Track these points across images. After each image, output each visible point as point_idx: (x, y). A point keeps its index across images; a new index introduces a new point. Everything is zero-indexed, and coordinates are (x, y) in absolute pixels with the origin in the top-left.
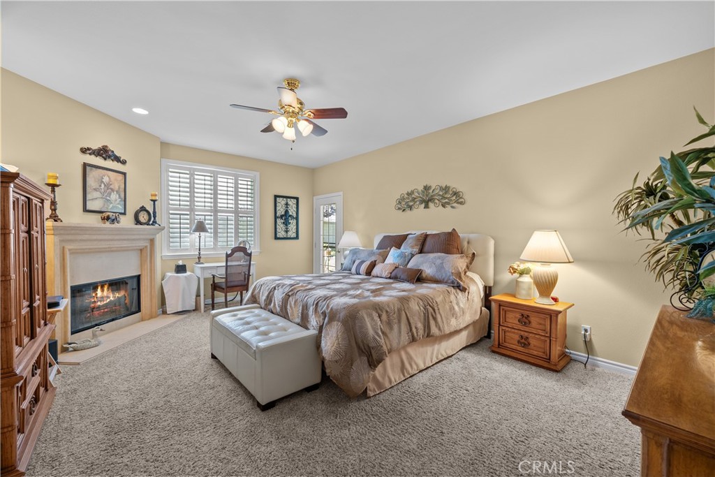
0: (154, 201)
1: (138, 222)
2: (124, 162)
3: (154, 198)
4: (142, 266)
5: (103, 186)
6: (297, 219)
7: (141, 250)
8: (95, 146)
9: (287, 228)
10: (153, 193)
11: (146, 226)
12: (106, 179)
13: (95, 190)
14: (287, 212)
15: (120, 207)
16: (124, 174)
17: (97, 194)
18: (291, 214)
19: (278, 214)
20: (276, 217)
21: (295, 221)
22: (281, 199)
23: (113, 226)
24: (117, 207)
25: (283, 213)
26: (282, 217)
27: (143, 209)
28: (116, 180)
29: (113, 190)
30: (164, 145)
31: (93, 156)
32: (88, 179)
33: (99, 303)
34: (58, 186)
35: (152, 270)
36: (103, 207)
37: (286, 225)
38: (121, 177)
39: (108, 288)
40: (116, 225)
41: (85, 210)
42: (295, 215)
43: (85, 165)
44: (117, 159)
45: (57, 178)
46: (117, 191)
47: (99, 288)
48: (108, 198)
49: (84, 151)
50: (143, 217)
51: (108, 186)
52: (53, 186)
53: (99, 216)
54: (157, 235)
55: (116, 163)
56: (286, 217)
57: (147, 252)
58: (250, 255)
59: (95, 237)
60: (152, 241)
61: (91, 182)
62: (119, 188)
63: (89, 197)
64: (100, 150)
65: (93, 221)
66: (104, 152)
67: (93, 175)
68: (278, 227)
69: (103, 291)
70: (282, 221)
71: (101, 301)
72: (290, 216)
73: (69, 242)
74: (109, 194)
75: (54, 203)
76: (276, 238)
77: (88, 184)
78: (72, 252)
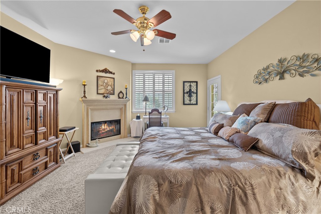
0: (126, 88)
1: (119, 98)
2: (114, 74)
3: (126, 87)
4: (121, 116)
5: (105, 84)
6: (197, 93)
7: (121, 109)
8: (101, 69)
9: (190, 99)
10: (126, 85)
11: (122, 99)
12: (106, 81)
13: (102, 85)
14: (190, 90)
15: (112, 91)
16: (114, 78)
17: (102, 87)
18: (192, 91)
19: (185, 91)
20: (184, 93)
21: (195, 95)
22: (187, 83)
23: (106, 99)
24: (110, 92)
25: (188, 91)
26: (187, 93)
27: (121, 92)
28: (110, 81)
29: (109, 85)
30: (133, 65)
31: (101, 73)
32: (98, 82)
33: (103, 131)
34: (86, 85)
35: (125, 117)
36: (105, 92)
37: (190, 97)
38: (112, 80)
39: (107, 125)
40: (108, 99)
41: (98, 94)
42: (195, 91)
43: (98, 77)
44: (111, 73)
45: (85, 82)
46: (111, 86)
47: (103, 125)
48: (107, 88)
49: (97, 71)
50: (121, 95)
51: (107, 84)
52: (85, 85)
53: (102, 96)
54: (128, 103)
55: (110, 74)
56: (190, 93)
57: (123, 110)
58: (161, 113)
59: (99, 104)
60: (125, 105)
61: (100, 83)
62: (111, 84)
63: (99, 88)
64: (103, 70)
65: (100, 97)
66: (105, 71)
67: (101, 80)
68: (185, 98)
69: (104, 126)
70: (188, 95)
71: (104, 130)
72: (193, 92)
73: (90, 105)
74: (107, 87)
75: (85, 91)
76: (184, 104)
77: (98, 84)
78: (92, 110)
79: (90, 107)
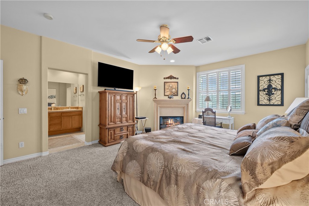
0: (189, 90)
1: (182, 98)
2: (178, 79)
3: (188, 89)
4: (184, 113)
5: (170, 87)
6: (282, 90)
7: (184, 108)
8: (167, 77)
9: (270, 98)
10: (188, 87)
11: (184, 99)
12: (171, 85)
14: (270, 86)
15: (176, 93)
16: (177, 82)
17: (168, 90)
18: (274, 86)
19: (261, 88)
20: (259, 91)
21: (279, 92)
22: (264, 77)
23: (170, 99)
24: (174, 94)
25: (266, 87)
26: (264, 90)
27: (183, 93)
28: (175, 85)
29: (173, 88)
31: (167, 79)
32: (165, 86)
35: (187, 115)
36: (170, 93)
37: (269, 95)
38: (176, 84)
39: (173, 121)
40: (172, 99)
41: (165, 95)
42: (279, 88)
43: (165, 82)
45: (155, 87)
46: (175, 89)
47: (170, 120)
49: (164, 78)
50: (183, 96)
51: (171, 87)
52: (155, 90)
53: (167, 97)
54: (190, 103)
55: (175, 79)
56: (269, 90)
57: (186, 108)
59: (165, 103)
60: (188, 105)
61: (166, 87)
62: (175, 87)
63: (166, 91)
64: (169, 77)
65: (166, 98)
66: (171, 77)
67: (167, 85)
68: (260, 97)
69: (171, 121)
70: (265, 93)
71: (170, 125)
72: (275, 88)
73: (158, 104)
74: (172, 90)
75: (155, 94)
76: (259, 104)
77: (165, 88)
78: (160, 107)
79: (159, 105)
